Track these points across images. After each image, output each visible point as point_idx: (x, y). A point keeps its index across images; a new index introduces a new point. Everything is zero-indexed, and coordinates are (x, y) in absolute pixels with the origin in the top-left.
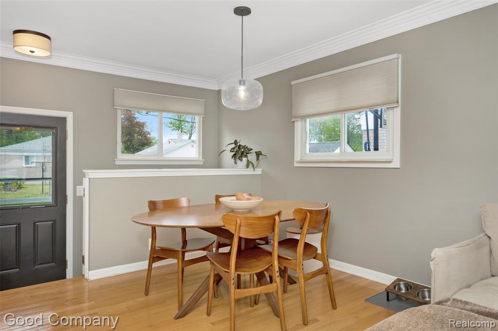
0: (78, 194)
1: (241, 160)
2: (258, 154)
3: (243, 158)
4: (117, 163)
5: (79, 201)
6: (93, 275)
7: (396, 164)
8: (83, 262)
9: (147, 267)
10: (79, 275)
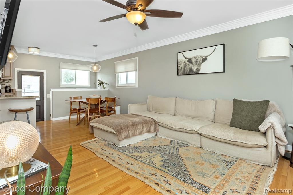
0: (48, 97)
1: (100, 86)
2: (106, 84)
3: (101, 85)
4: (60, 87)
5: (48, 99)
6: (54, 119)
7: (137, 87)
8: (51, 116)
9: (69, 118)
10: (49, 120)
